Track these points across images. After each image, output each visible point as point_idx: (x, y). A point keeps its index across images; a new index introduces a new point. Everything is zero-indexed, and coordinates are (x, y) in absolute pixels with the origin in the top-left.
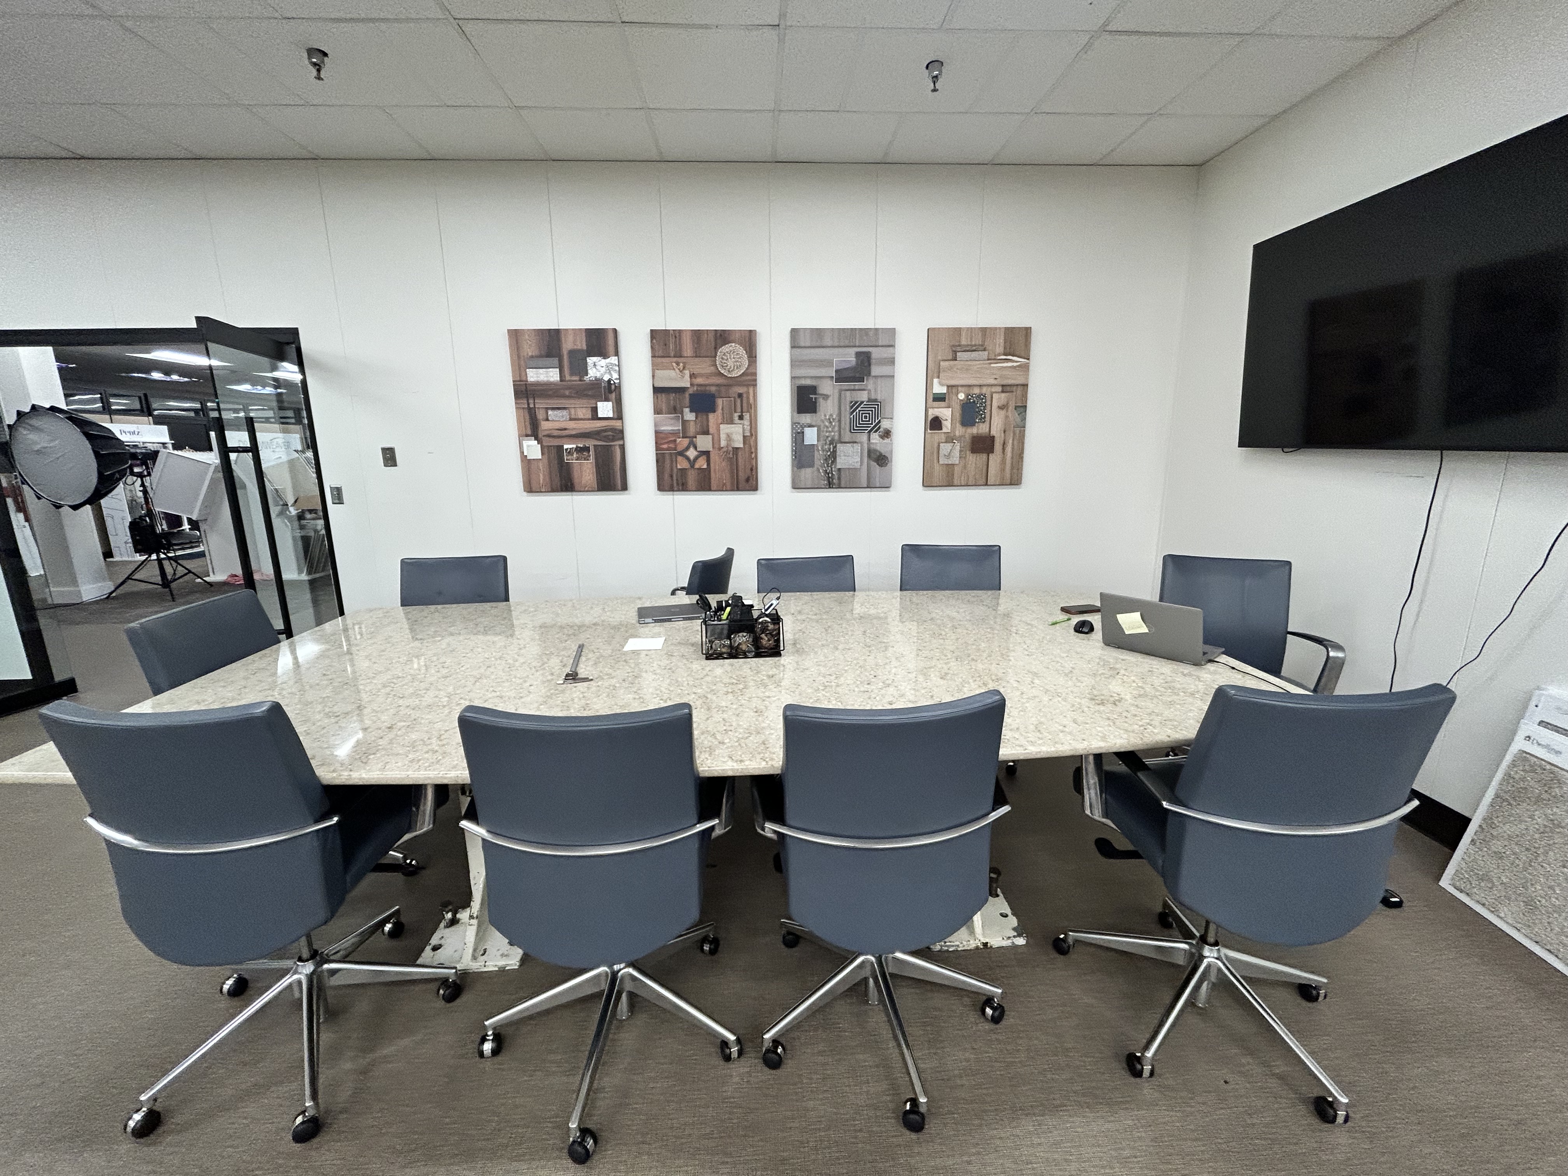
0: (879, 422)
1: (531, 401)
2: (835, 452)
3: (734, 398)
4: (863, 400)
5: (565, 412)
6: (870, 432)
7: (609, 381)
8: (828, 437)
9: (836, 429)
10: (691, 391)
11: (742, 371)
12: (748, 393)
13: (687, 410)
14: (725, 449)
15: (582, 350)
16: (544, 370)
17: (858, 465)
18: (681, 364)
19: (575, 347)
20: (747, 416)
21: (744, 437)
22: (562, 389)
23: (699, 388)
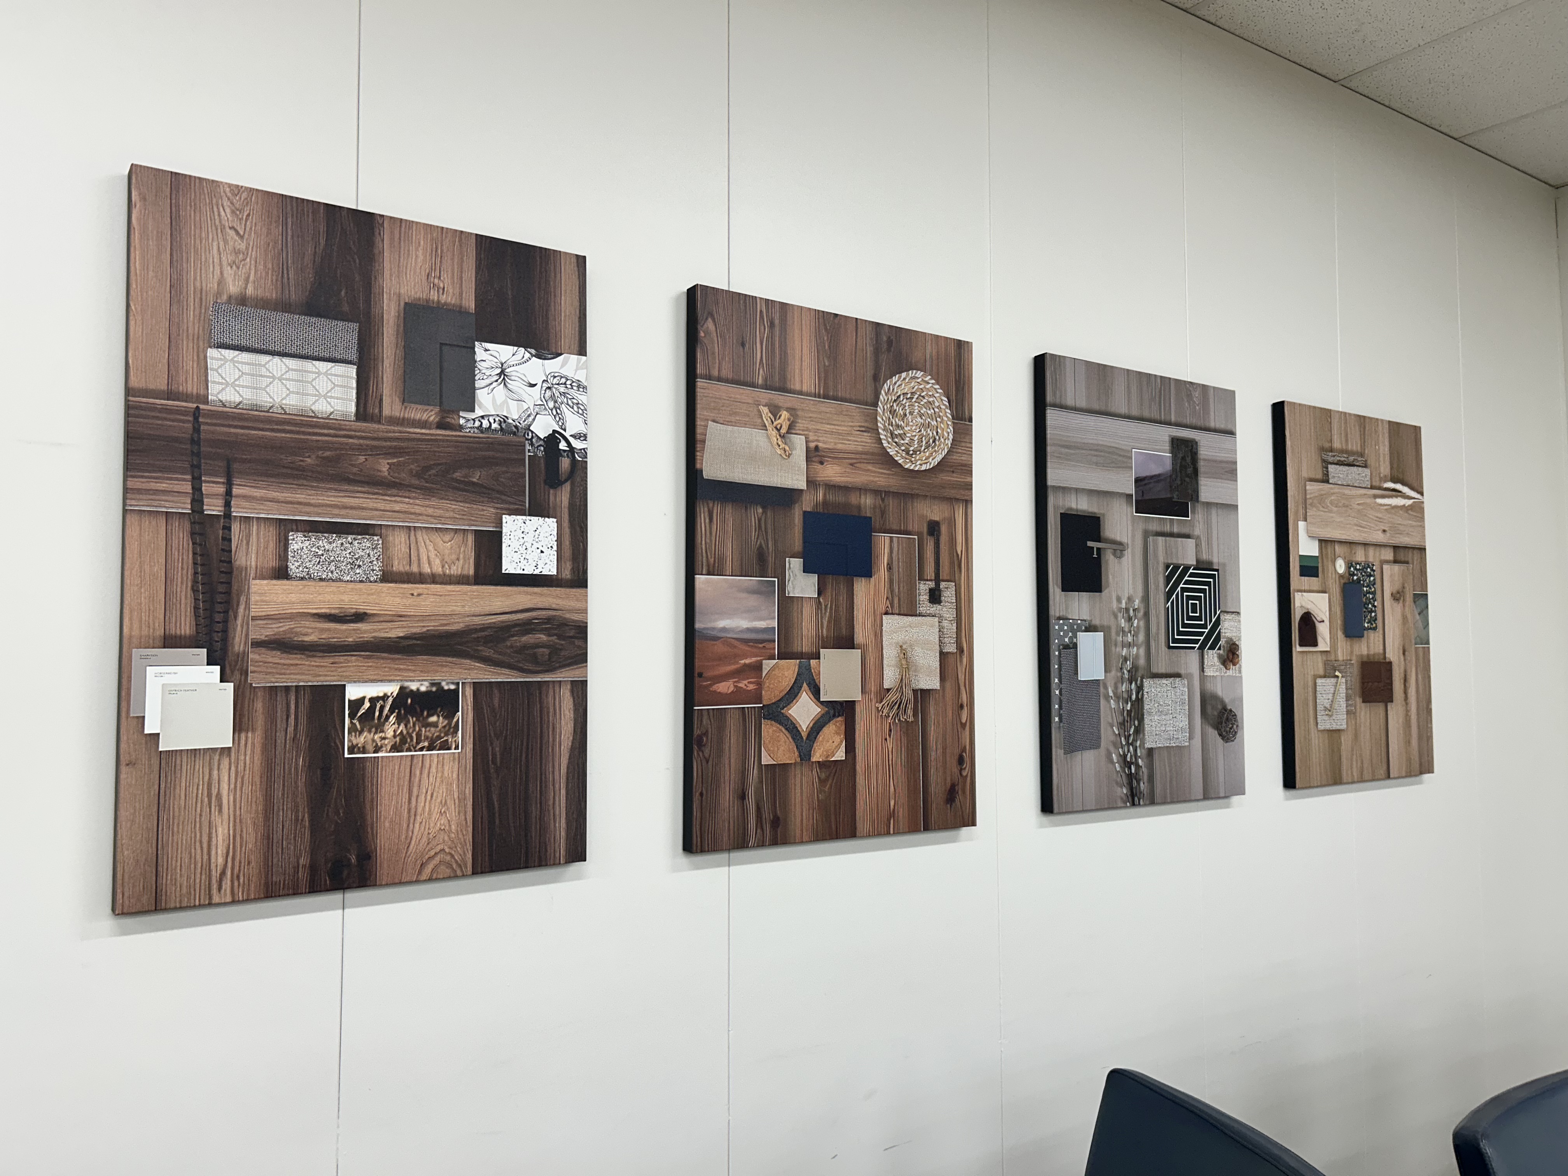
0: (1218, 623)
1: (213, 488)
2: (1139, 703)
3: (920, 535)
4: (1190, 563)
5: (362, 546)
6: (1202, 648)
7: (553, 439)
8: (1126, 659)
9: (1141, 637)
10: (807, 504)
11: (939, 458)
12: (952, 523)
13: (795, 565)
14: (892, 697)
15: (459, 311)
16: (291, 363)
17: (1182, 739)
18: (785, 414)
19: (433, 295)
20: (948, 593)
21: (943, 655)
22: (361, 449)
23: (831, 497)
